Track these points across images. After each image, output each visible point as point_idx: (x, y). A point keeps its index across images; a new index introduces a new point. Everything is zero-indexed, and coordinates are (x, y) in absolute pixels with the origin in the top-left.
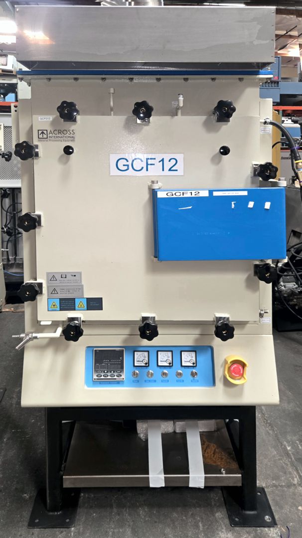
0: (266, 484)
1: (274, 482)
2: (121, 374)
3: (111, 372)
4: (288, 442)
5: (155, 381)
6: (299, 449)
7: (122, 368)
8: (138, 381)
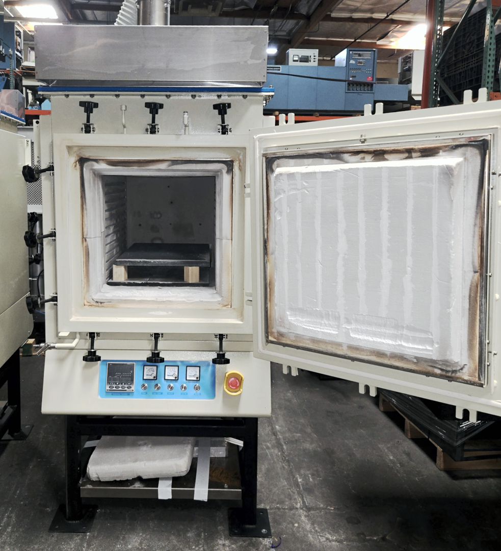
0: (270, 507)
1: (278, 505)
2: (131, 386)
3: (122, 384)
4: (301, 475)
5: (162, 393)
6: (309, 481)
7: (132, 380)
8: (146, 393)
